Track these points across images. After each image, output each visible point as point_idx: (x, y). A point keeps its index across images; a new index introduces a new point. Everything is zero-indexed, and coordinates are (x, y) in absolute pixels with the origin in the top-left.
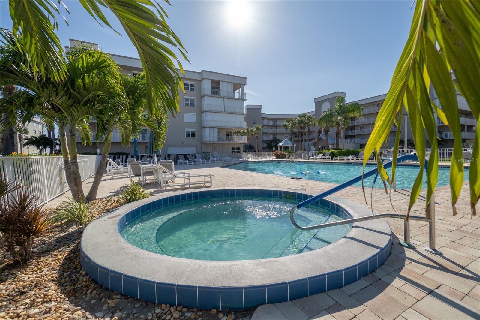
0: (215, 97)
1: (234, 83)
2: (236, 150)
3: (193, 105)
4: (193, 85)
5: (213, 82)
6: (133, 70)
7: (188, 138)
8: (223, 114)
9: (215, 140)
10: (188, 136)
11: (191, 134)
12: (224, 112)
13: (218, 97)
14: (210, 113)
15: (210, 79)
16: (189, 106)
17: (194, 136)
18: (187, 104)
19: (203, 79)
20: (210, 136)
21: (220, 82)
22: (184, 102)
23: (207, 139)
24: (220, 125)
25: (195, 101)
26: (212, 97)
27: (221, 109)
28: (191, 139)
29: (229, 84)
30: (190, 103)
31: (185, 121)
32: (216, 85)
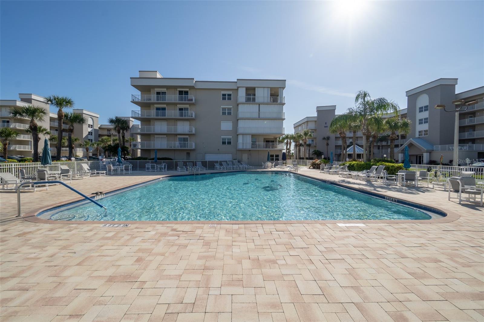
0: (249, 104)
1: (270, 88)
2: (274, 158)
3: (229, 114)
4: (231, 94)
5: (248, 89)
6: (178, 88)
7: (224, 146)
8: (257, 120)
9: (249, 146)
10: (224, 143)
11: (227, 141)
12: (259, 118)
13: (253, 104)
14: (243, 120)
15: (245, 87)
16: (226, 114)
17: (229, 143)
18: (224, 113)
19: (238, 87)
20: (243, 143)
21: (255, 88)
22: (221, 112)
23: (240, 146)
24: (254, 131)
25: (232, 109)
26: (246, 104)
27: (256, 116)
28: (227, 146)
29: (266, 90)
30: (227, 112)
31: (222, 129)
32: (251, 92)
